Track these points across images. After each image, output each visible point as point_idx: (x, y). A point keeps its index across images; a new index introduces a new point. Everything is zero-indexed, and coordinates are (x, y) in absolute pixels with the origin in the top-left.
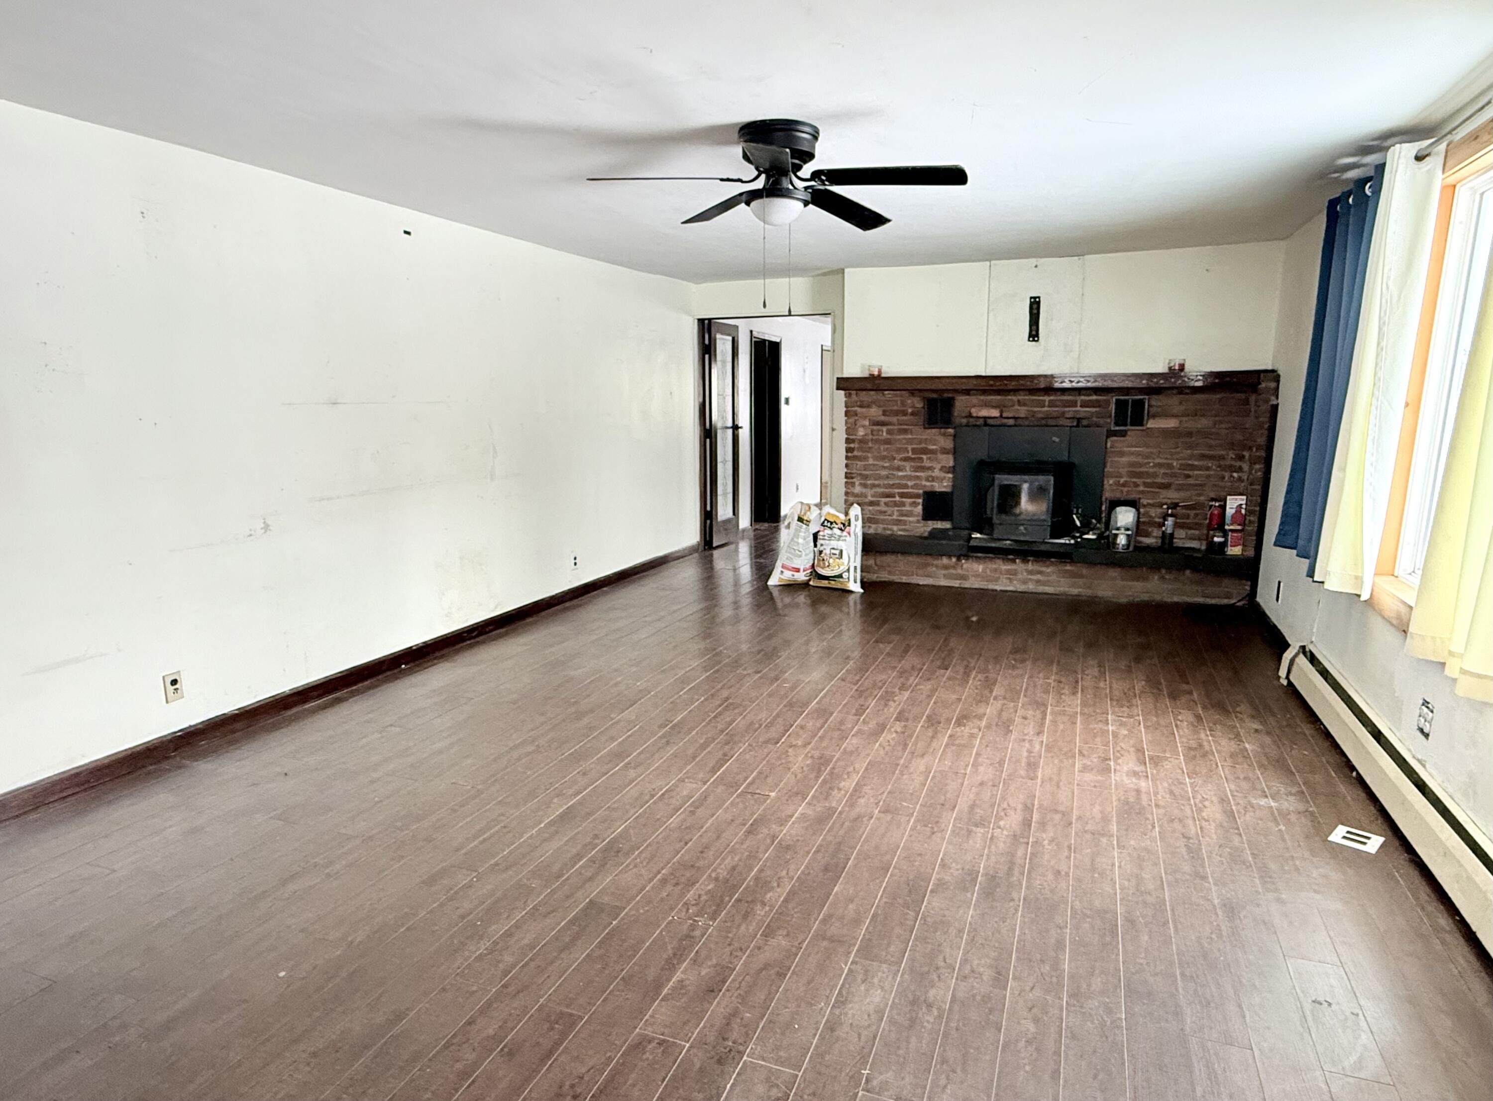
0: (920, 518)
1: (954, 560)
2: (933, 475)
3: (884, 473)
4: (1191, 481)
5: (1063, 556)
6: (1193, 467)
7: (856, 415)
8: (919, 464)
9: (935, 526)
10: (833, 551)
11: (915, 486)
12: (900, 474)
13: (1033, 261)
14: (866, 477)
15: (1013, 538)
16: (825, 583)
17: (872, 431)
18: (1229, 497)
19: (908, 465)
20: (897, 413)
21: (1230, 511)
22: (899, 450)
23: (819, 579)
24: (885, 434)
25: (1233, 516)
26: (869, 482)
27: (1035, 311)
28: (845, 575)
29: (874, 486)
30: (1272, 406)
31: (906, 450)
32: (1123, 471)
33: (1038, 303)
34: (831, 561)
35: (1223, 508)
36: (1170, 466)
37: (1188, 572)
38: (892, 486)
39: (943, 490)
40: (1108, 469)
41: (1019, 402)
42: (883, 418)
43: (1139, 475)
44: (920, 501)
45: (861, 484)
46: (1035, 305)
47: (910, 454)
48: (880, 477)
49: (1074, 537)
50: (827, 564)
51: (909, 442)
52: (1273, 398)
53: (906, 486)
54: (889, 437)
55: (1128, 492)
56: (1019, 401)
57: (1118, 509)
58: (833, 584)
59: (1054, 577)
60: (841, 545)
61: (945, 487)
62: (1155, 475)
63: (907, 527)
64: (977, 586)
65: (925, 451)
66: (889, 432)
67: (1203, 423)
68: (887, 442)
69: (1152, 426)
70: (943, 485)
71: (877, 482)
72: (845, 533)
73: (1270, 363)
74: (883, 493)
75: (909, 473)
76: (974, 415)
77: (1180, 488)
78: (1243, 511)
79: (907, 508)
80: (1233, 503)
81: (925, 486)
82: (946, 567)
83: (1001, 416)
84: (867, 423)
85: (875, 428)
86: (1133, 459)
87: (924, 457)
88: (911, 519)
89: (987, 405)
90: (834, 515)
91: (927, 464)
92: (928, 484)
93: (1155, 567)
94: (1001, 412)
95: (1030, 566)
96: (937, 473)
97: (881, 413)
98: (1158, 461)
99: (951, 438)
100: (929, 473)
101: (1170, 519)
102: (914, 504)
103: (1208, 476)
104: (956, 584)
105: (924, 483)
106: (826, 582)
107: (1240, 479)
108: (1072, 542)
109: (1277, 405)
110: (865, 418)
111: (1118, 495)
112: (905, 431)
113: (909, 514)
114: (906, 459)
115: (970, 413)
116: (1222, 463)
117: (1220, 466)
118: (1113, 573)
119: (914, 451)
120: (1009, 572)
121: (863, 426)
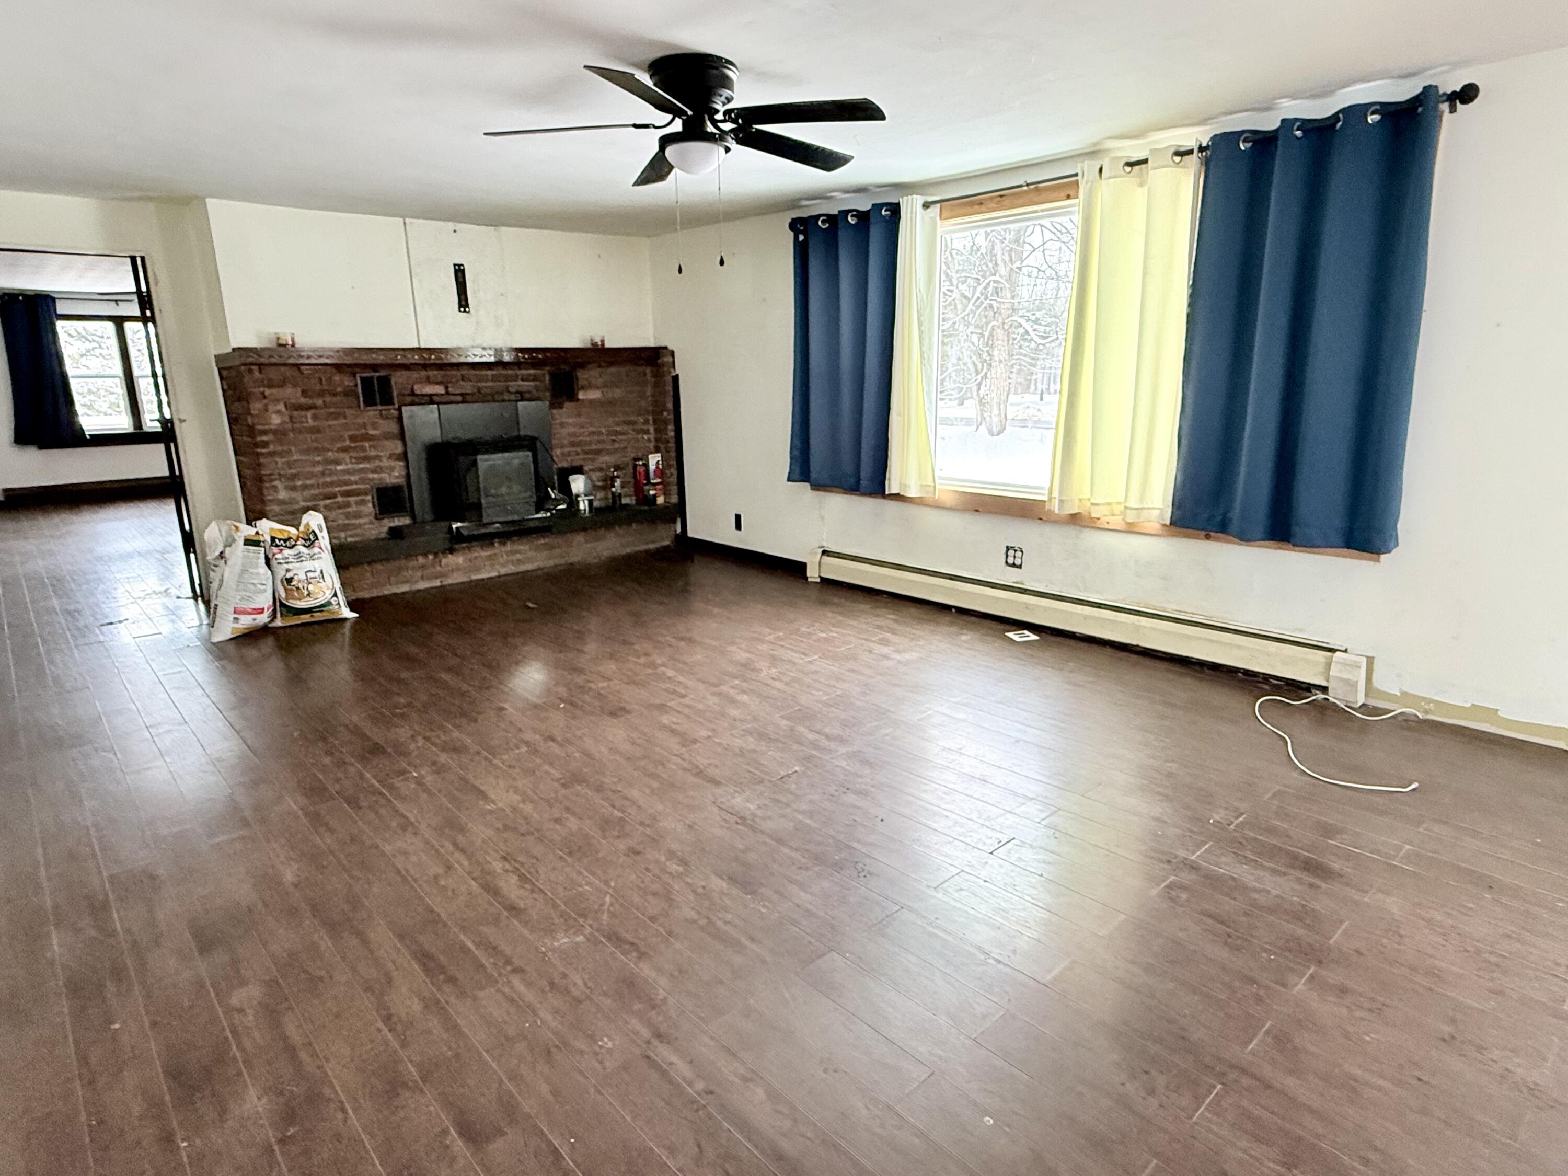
0: (372, 518)
1: (431, 557)
2: (381, 464)
3: (319, 469)
4: (617, 446)
5: (542, 529)
6: (617, 433)
7: (265, 397)
8: (362, 454)
9: (392, 525)
10: (310, 575)
11: (363, 480)
12: (339, 468)
13: (451, 225)
14: (294, 477)
15: (501, 519)
16: (306, 618)
17: (291, 417)
18: (650, 456)
19: (345, 456)
20: (321, 394)
21: (652, 467)
22: (334, 440)
23: (294, 614)
24: (310, 420)
25: (655, 472)
26: (299, 483)
27: (461, 280)
28: (334, 601)
29: (305, 487)
30: (673, 377)
31: (341, 439)
32: (565, 442)
33: (463, 271)
34: (311, 587)
35: (646, 465)
36: (600, 433)
37: (634, 525)
38: (332, 484)
39: (395, 481)
40: (554, 442)
41: (463, 378)
42: (303, 400)
43: (579, 444)
44: (369, 498)
45: (286, 488)
46: (459, 273)
47: (348, 443)
48: (312, 475)
49: (549, 510)
50: (306, 593)
51: (346, 427)
52: (672, 370)
53: (347, 483)
54: (316, 424)
55: (572, 461)
56: (462, 376)
57: (571, 478)
58: (318, 616)
59: (532, 554)
60: (316, 565)
61: (397, 477)
62: (590, 443)
63: (359, 531)
64: (459, 580)
65: (367, 437)
66: (315, 417)
67: (617, 393)
68: (317, 430)
69: (584, 397)
70: (394, 475)
71: (308, 482)
72: (316, 550)
73: (652, 340)
74: (320, 494)
75: (350, 466)
76: (418, 392)
77: (609, 453)
78: (660, 466)
79: (353, 509)
80: (654, 460)
81: (373, 479)
82: (423, 567)
83: (447, 393)
84: (281, 407)
85: (296, 413)
86: (572, 430)
87: (367, 445)
88: (361, 521)
89: (429, 381)
90: (280, 531)
91: (373, 453)
92: (376, 476)
93: (609, 525)
94: (447, 388)
95: (509, 547)
96: (385, 463)
97: (299, 394)
98: (591, 429)
99: (395, 420)
100: (377, 463)
101: (618, 480)
102: (363, 502)
103: (629, 441)
104: (437, 583)
105: (371, 476)
106: (308, 616)
107: (649, 440)
108: (549, 514)
109: (677, 376)
110: (277, 401)
111: (565, 464)
112: (336, 416)
113: (358, 515)
114: (345, 450)
115: (412, 390)
116: (636, 427)
117: (633, 430)
118: (580, 538)
119: (353, 438)
120: (490, 558)
121: (278, 412)
